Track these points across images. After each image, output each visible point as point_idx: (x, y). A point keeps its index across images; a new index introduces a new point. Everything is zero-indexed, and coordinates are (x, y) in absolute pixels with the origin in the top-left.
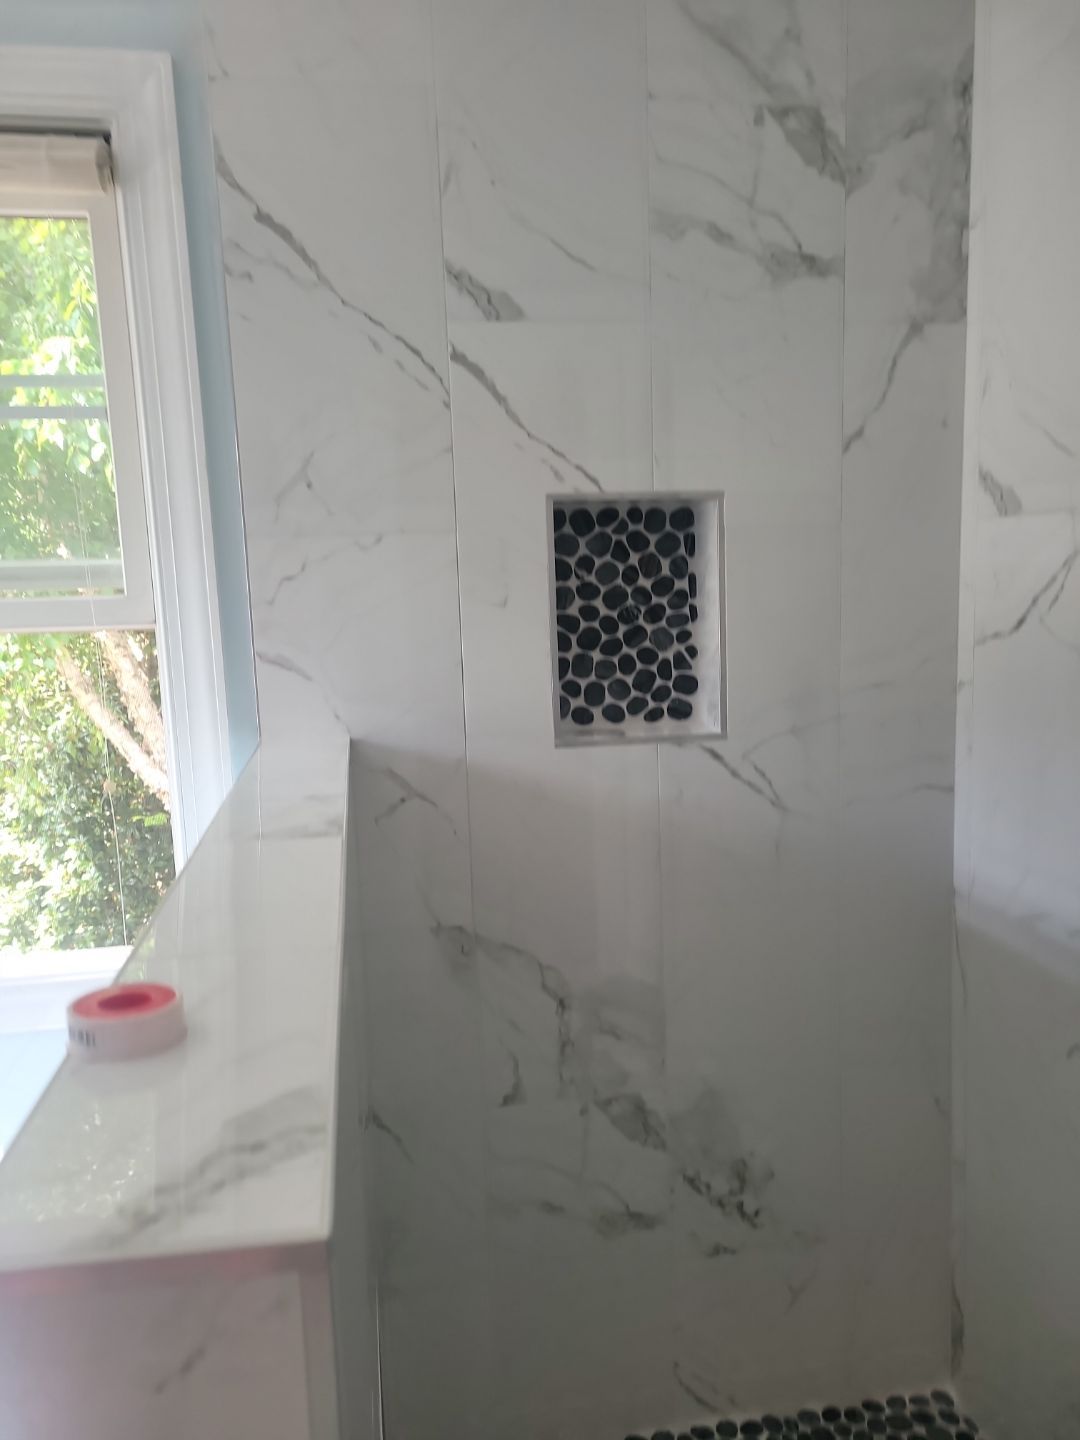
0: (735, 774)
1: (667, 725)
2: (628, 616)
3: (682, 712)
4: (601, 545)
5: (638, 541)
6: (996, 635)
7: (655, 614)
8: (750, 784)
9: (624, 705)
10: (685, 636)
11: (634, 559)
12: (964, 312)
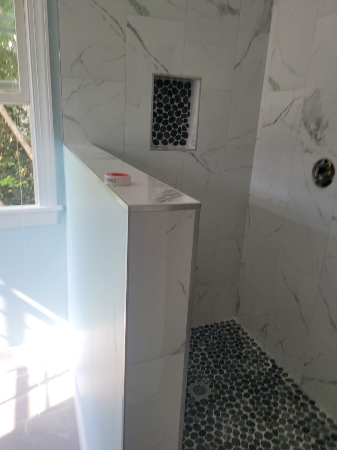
0: (198, 161)
1: (179, 146)
2: (170, 114)
3: (183, 143)
4: (165, 91)
5: (175, 91)
6: (269, 125)
7: (178, 114)
8: (201, 164)
9: (168, 140)
10: (186, 121)
11: (174, 96)
12: (269, 31)
